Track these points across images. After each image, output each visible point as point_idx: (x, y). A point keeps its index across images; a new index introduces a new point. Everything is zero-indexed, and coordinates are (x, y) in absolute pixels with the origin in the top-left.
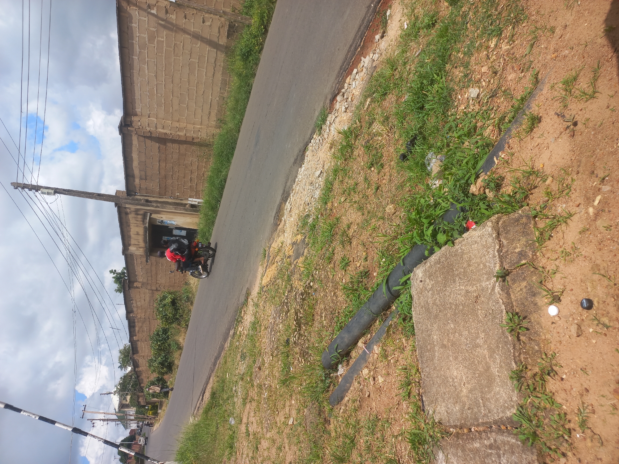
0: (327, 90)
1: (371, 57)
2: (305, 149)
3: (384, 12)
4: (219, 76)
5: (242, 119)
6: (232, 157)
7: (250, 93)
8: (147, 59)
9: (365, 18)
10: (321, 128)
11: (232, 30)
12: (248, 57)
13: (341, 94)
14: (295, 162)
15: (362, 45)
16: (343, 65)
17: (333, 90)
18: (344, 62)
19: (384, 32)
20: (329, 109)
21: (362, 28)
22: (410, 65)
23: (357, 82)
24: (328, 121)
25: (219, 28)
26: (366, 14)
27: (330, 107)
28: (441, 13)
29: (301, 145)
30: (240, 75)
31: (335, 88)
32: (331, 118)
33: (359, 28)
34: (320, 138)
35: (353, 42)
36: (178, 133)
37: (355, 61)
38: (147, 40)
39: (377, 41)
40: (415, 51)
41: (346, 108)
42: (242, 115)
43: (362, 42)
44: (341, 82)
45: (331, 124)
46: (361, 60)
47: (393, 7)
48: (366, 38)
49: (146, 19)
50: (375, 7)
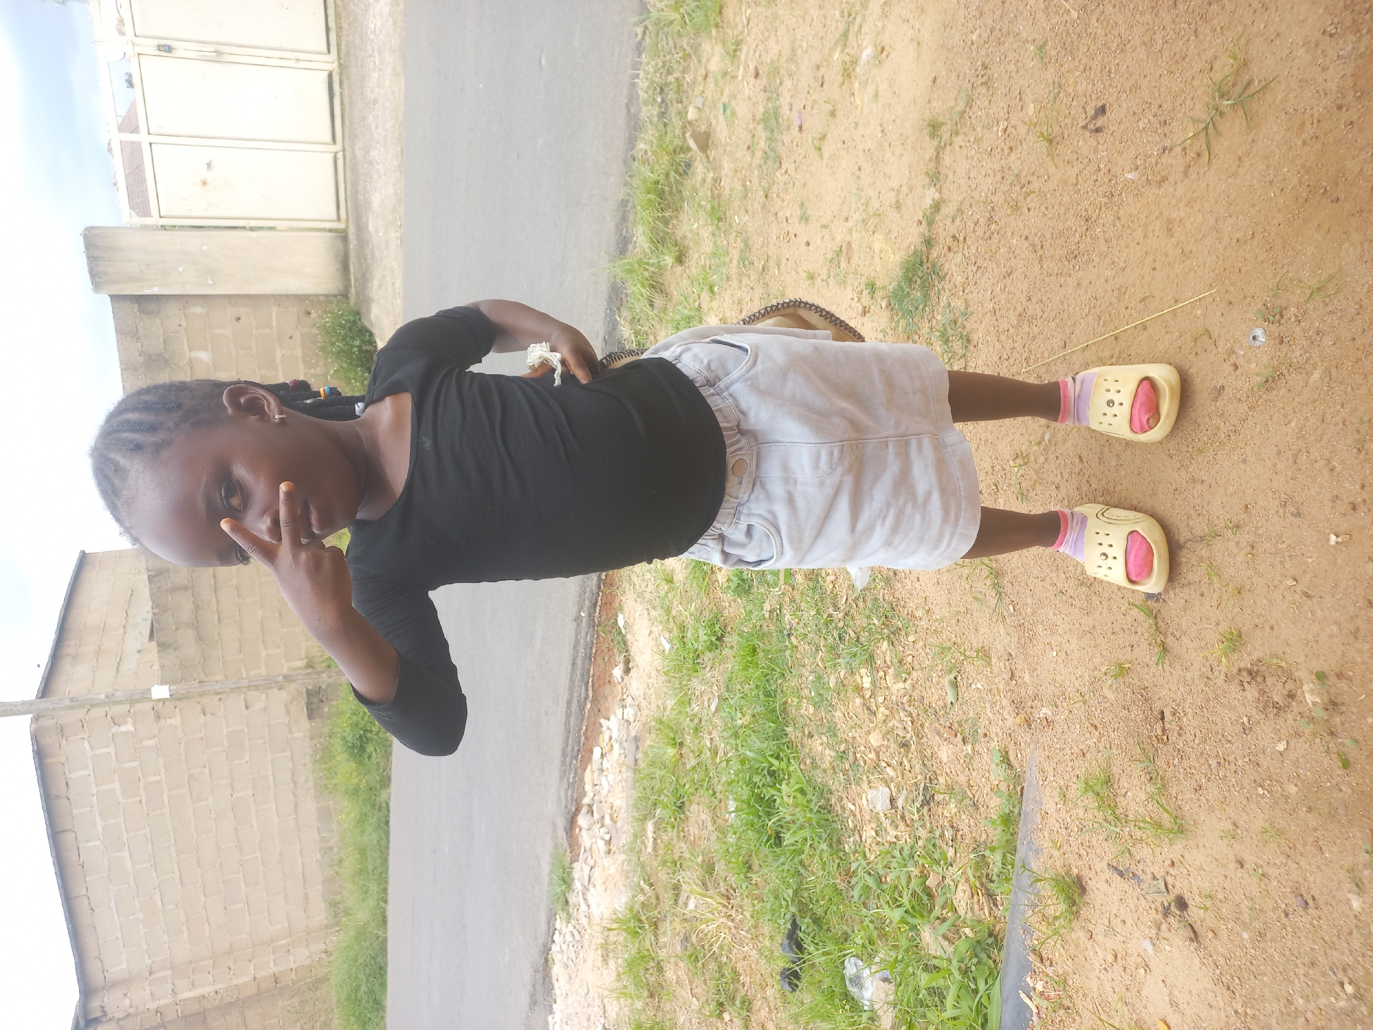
0: (552, 807)
1: (621, 717)
2: (546, 960)
3: (612, 621)
4: (310, 807)
5: (385, 890)
6: (384, 991)
7: (387, 823)
8: (125, 837)
9: (577, 641)
10: (567, 902)
11: (315, 700)
12: (362, 749)
13: (584, 810)
14: (533, 1003)
15: (591, 695)
16: (567, 746)
17: (564, 805)
18: (567, 739)
19: (627, 661)
20: (568, 851)
21: (579, 662)
22: (710, 734)
23: (611, 777)
24: (576, 881)
25: (286, 706)
26: (577, 635)
27: (570, 846)
28: (726, 612)
29: (535, 954)
30: (356, 791)
31: (567, 799)
32: (580, 871)
33: (573, 664)
34: (570, 927)
35: (571, 695)
36: (235, 982)
37: (589, 730)
38: (119, 792)
39: (620, 680)
40: (706, 699)
41: (609, 842)
42: (383, 880)
43: (590, 689)
44: (574, 782)
45: (586, 889)
46: (601, 726)
47: (625, 608)
48: (595, 678)
49: (111, 749)
50: (591, 616)
